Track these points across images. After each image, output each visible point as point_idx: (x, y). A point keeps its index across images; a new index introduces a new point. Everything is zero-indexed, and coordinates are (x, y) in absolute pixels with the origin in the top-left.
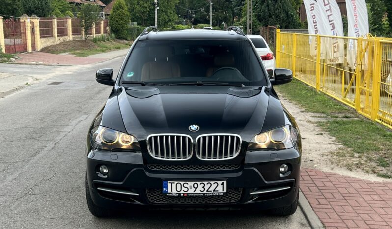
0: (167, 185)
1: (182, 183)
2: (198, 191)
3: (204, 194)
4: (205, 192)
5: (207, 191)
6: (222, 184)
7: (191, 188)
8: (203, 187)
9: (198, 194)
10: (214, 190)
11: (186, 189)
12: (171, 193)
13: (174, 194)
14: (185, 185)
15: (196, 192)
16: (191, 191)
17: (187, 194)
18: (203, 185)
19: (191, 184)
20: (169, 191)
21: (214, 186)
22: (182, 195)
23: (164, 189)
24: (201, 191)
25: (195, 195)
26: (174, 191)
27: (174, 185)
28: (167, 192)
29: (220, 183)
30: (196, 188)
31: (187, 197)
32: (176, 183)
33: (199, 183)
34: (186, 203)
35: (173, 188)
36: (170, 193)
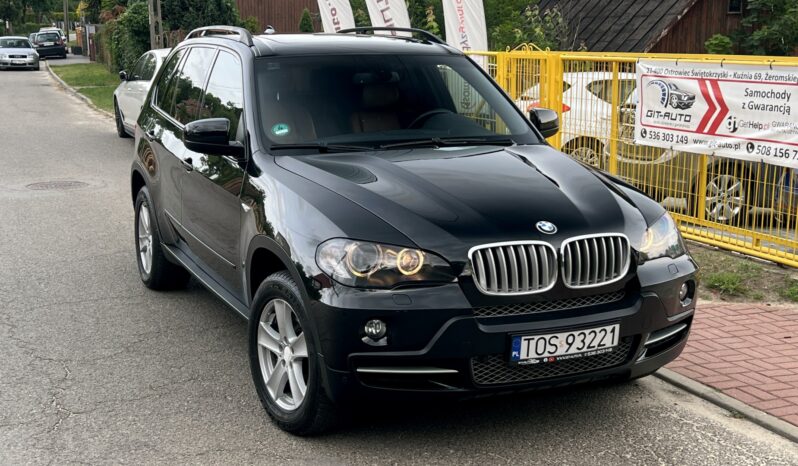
0: (519, 344)
1: (547, 337)
2: (573, 350)
3: (583, 353)
4: (585, 349)
5: (589, 347)
6: (613, 331)
7: (563, 345)
8: (583, 341)
9: (573, 354)
10: (599, 345)
11: (552, 349)
12: (526, 360)
13: (533, 362)
14: (553, 341)
15: (569, 352)
16: (561, 351)
17: (555, 357)
18: (582, 336)
19: (562, 336)
20: (523, 356)
21: (600, 336)
22: (545, 360)
23: (514, 353)
24: (578, 349)
25: (567, 357)
26: (533, 354)
27: (533, 343)
28: (518, 359)
29: (609, 328)
30: (570, 345)
31: (555, 363)
32: (537, 338)
33: (576, 333)
34: (541, 377)
35: (531, 350)
36: (523, 360)
